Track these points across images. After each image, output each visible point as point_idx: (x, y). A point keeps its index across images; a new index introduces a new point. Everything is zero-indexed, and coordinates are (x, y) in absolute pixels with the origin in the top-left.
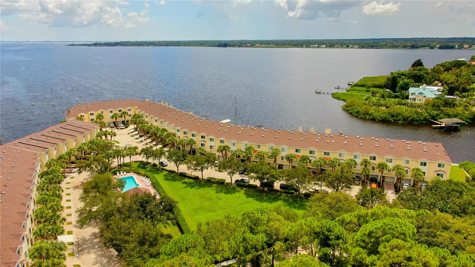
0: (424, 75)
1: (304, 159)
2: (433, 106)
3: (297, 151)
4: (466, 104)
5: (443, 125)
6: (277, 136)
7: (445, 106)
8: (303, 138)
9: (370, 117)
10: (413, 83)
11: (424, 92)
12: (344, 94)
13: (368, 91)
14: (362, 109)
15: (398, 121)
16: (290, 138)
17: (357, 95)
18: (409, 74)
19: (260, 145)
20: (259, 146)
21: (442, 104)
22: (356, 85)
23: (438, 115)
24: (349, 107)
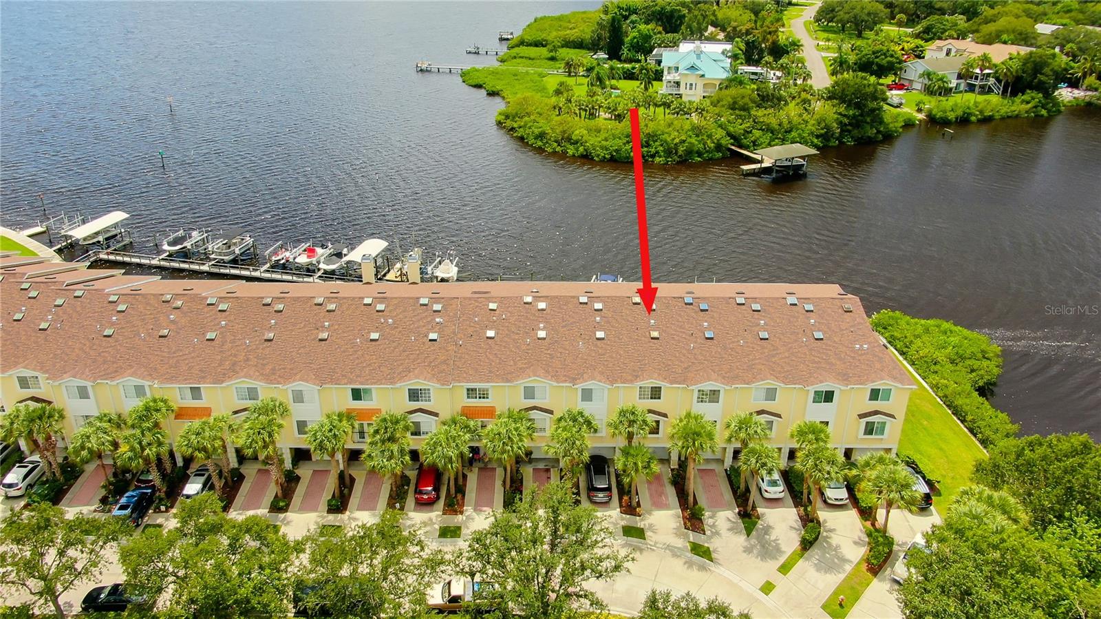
0: (680, 11)
1: (389, 431)
2: (733, 107)
3: (357, 395)
4: (804, 95)
5: (766, 164)
6: (270, 329)
7: (759, 106)
8: (377, 330)
9: (577, 150)
10: (660, 33)
11: (698, 63)
12: (494, 73)
13: (553, 59)
14: (552, 125)
15: (653, 156)
16: (324, 335)
17: (527, 73)
18: (645, 8)
19: (199, 388)
20: (196, 392)
21: (753, 101)
22: (522, 43)
23: (748, 132)
24: (514, 118)
